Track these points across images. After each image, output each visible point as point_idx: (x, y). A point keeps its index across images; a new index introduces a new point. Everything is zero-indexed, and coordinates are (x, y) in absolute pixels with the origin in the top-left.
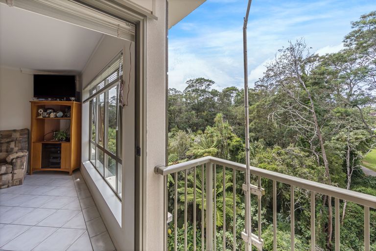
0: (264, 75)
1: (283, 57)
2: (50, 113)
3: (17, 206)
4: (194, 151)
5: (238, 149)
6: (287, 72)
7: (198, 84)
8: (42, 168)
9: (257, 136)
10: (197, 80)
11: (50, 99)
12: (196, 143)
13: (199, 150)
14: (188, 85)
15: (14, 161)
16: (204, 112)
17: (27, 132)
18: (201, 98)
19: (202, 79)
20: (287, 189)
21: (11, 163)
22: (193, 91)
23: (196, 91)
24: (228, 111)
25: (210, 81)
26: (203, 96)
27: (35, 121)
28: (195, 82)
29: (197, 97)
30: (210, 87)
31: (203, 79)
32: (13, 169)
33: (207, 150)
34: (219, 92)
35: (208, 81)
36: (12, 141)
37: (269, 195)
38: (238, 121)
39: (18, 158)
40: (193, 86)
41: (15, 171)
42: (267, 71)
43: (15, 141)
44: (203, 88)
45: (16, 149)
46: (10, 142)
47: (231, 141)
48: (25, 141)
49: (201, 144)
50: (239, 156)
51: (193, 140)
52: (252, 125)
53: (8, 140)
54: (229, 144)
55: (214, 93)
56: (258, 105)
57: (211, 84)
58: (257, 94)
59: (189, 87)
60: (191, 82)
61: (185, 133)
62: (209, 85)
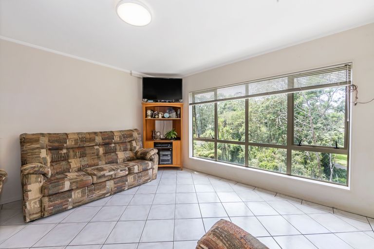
15: (153, 157)
21: (151, 160)
27: (145, 122)
32: (153, 165)
36: (133, 140)
41: (154, 167)
46: (132, 141)
53: (131, 139)
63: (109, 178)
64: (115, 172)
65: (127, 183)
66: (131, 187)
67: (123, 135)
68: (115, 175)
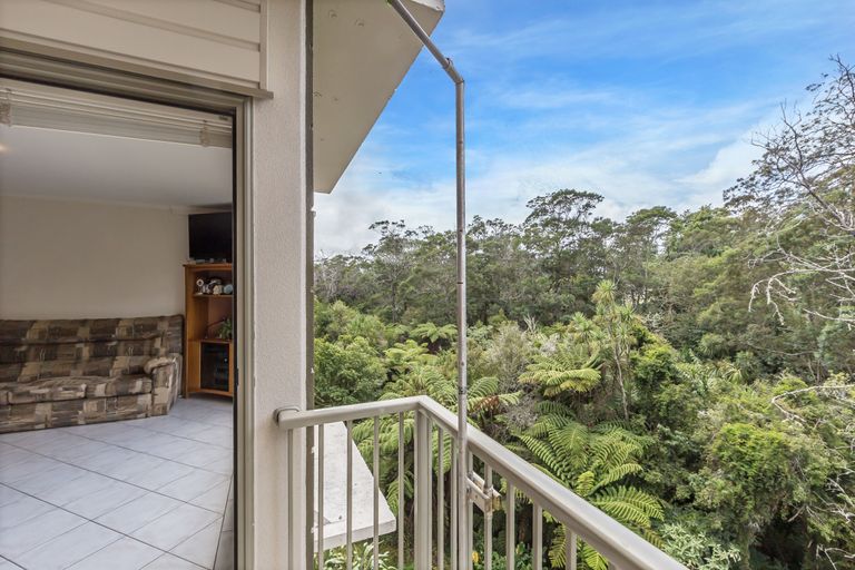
0: (756, 168)
1: (828, 106)
2: (215, 285)
3: (145, 453)
4: (537, 374)
5: (661, 376)
6: (841, 150)
7: (558, 207)
8: (202, 387)
9: (731, 343)
10: (555, 197)
11: (212, 260)
12: (544, 355)
13: (550, 373)
14: (532, 210)
15: (154, 372)
16: (574, 275)
17: (180, 320)
18: (566, 241)
19: (568, 192)
20: (824, 507)
21: (151, 376)
22: (546, 224)
23: (554, 222)
24: (643, 272)
25: (591, 196)
26: (572, 234)
27: (191, 300)
28: (551, 202)
29: (556, 240)
30: (590, 210)
31: (572, 192)
32: (153, 387)
33: (571, 373)
34: (615, 224)
35: (583, 195)
36: (157, 336)
37: (758, 517)
38: (673, 299)
39: (160, 366)
40: (545, 211)
41: (157, 391)
42: (765, 156)
43: (162, 335)
44: (572, 214)
45: (163, 351)
46: (154, 337)
47: (642, 354)
48: (177, 338)
49: (558, 356)
50: (663, 395)
51: (539, 346)
52: (714, 313)
53: (152, 334)
54: (634, 362)
55: (604, 227)
56: (732, 256)
57: (592, 203)
58: (734, 224)
59: (536, 214)
60: (540, 203)
61: (516, 327)
62: (588, 206)
63: (38, 399)
64: (53, 390)
65: (80, 412)
66: (91, 421)
67: (136, 326)
68: (52, 395)
